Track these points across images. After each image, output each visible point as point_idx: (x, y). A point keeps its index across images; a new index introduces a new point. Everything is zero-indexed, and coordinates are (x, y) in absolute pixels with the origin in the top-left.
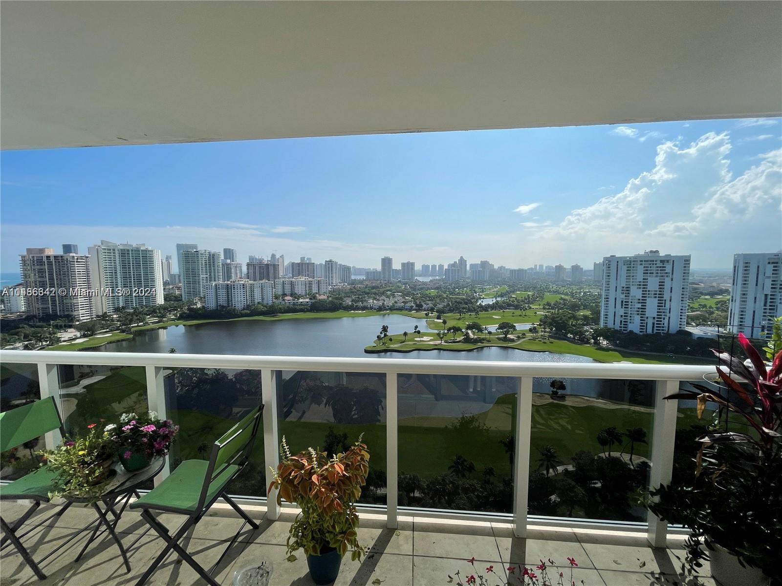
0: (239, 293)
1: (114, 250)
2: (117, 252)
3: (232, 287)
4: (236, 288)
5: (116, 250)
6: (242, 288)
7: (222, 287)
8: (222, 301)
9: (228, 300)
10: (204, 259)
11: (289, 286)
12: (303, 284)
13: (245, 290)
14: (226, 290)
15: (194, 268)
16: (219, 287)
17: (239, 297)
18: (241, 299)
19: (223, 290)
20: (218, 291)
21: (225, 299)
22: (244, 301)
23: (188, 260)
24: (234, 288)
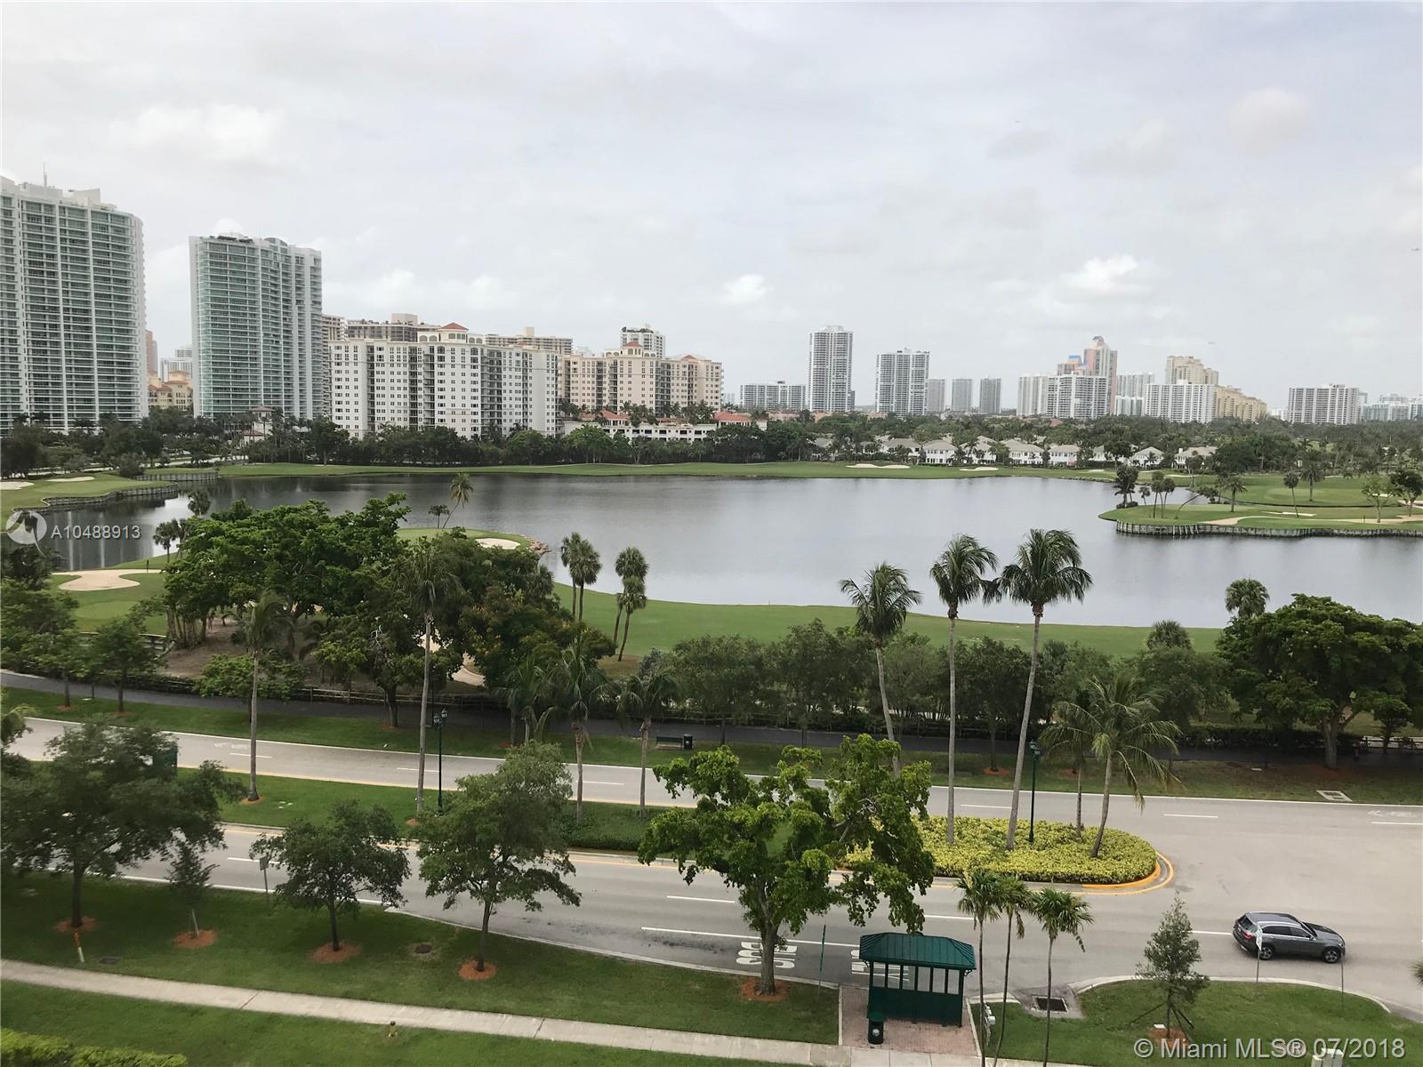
2: (16, 210)
4: (448, 361)
5: (15, 203)
6: (468, 361)
7: (392, 357)
8: (392, 407)
9: (414, 405)
10: (272, 271)
11: (590, 379)
12: (648, 372)
13: (478, 371)
14: (407, 369)
15: (239, 301)
16: (380, 357)
17: (458, 394)
18: (464, 402)
19: (396, 369)
20: (378, 373)
21: (402, 400)
22: (474, 410)
23: (221, 270)
24: (441, 359)
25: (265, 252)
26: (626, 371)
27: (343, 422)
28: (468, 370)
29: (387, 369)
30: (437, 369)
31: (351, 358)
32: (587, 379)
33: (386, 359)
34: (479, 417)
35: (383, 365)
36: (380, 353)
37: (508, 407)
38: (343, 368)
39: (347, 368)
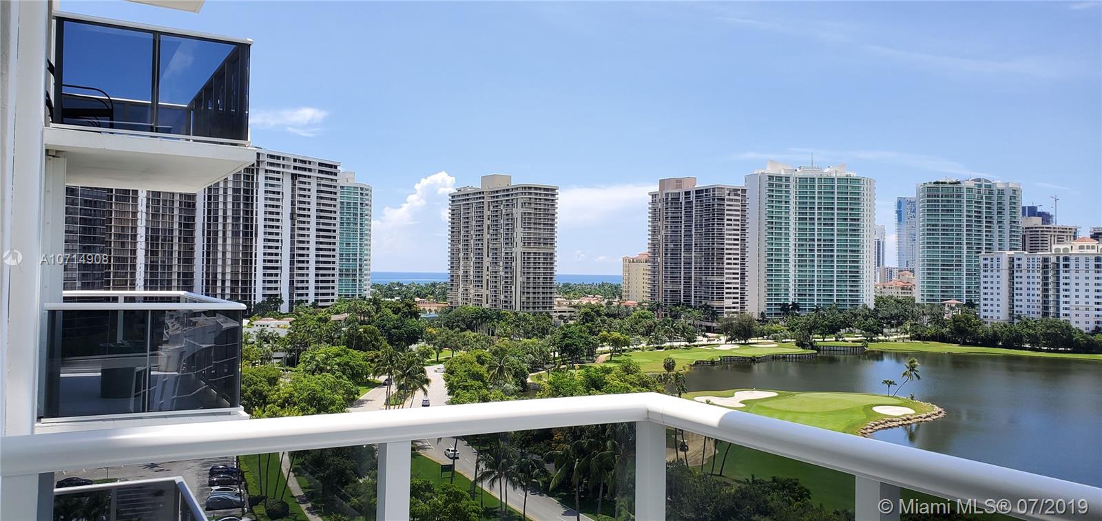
0: (1082, 281)
1: (788, 179)
2: (792, 184)
3: (1061, 263)
4: (1073, 267)
5: (791, 180)
7: (1028, 265)
9: (1045, 302)
10: (975, 202)
14: (1040, 274)
15: (947, 225)
16: (1019, 265)
17: (1082, 293)
18: (1087, 300)
19: (1031, 274)
20: (1017, 277)
21: (1036, 298)
22: (1098, 307)
23: (935, 205)
24: (1066, 266)
25: (970, 190)
27: (989, 314)
28: (1092, 274)
29: (1024, 274)
30: (1063, 274)
31: (995, 267)
33: (1024, 266)
35: (1021, 271)
36: (1019, 262)
38: (989, 274)
39: (992, 274)
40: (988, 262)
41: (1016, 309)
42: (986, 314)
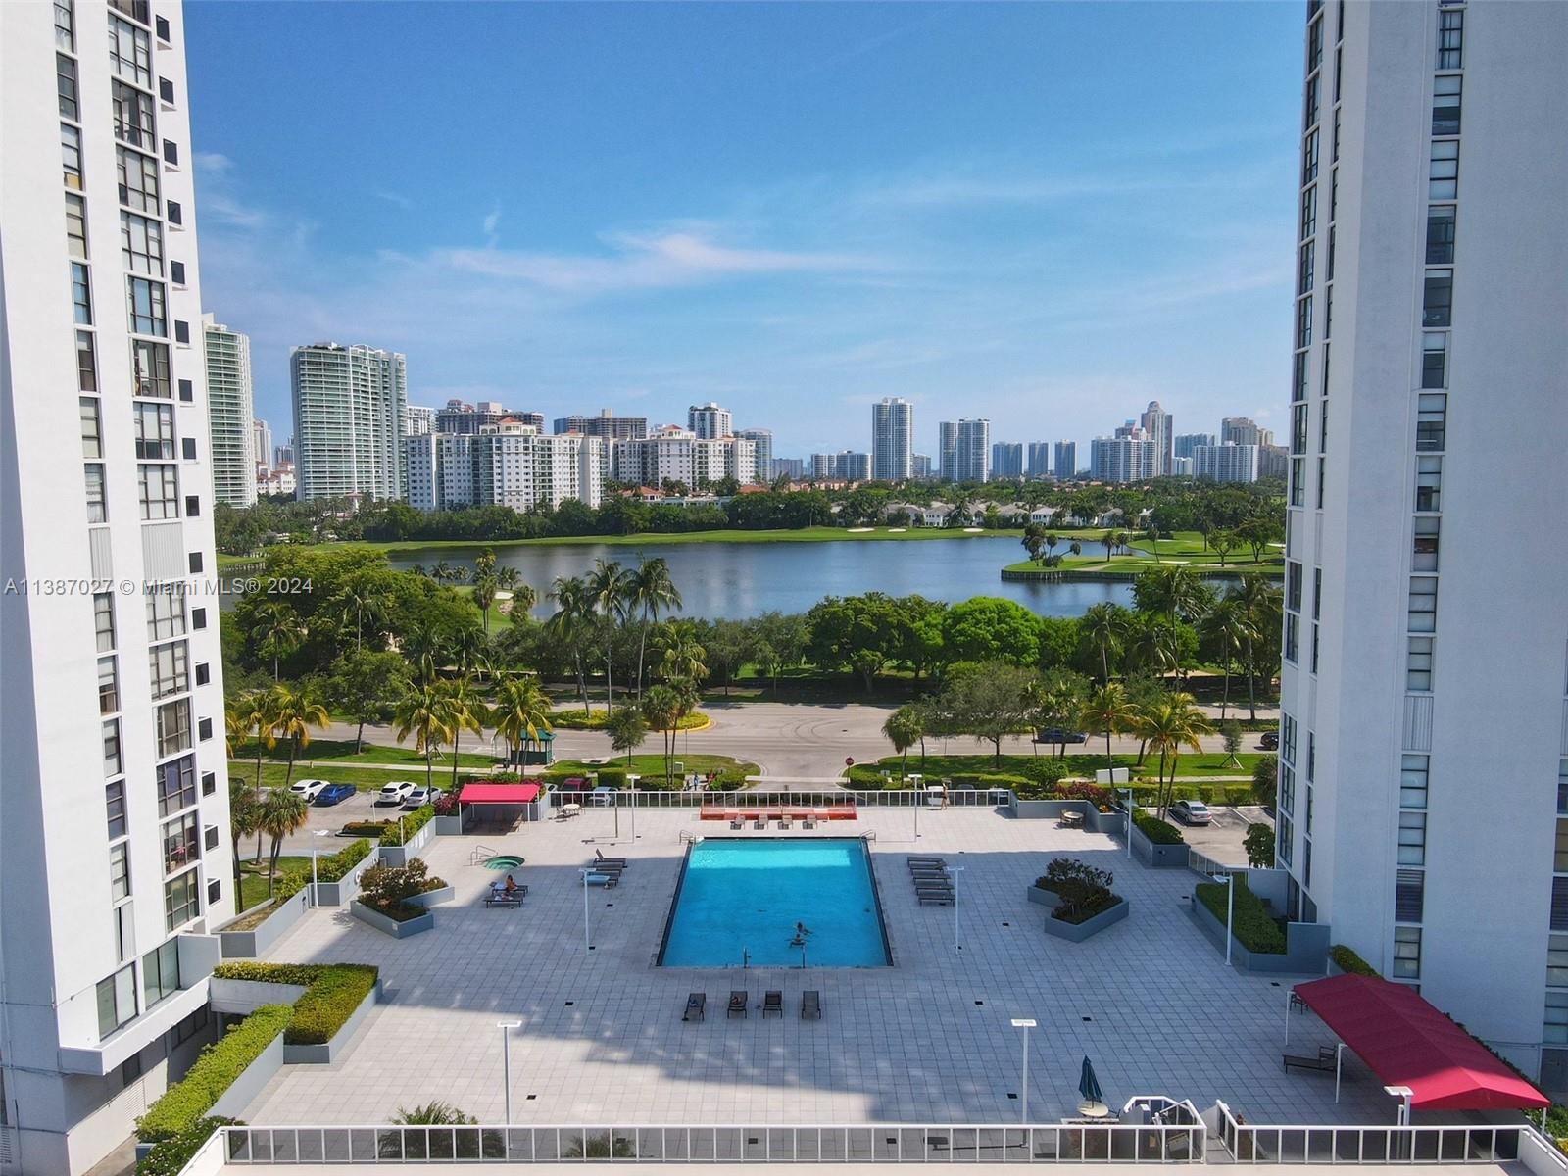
0: (513, 464)
3: (494, 445)
4: (505, 450)
6: (521, 450)
7: (458, 448)
8: (459, 491)
9: (477, 488)
10: (361, 374)
11: (636, 459)
12: (684, 452)
13: (530, 457)
14: (471, 458)
15: (333, 401)
17: (514, 477)
18: (518, 484)
19: (461, 458)
20: (446, 462)
21: (467, 484)
22: (527, 490)
23: (316, 375)
24: (499, 448)
25: (355, 358)
26: (665, 452)
27: (419, 505)
28: (523, 457)
29: (454, 458)
30: (496, 458)
31: (424, 450)
32: (632, 459)
33: (454, 450)
34: (531, 497)
35: (451, 455)
36: (449, 445)
37: (557, 487)
38: (417, 458)
39: (421, 459)
40: (416, 445)
41: (446, 497)
42: (415, 505)
